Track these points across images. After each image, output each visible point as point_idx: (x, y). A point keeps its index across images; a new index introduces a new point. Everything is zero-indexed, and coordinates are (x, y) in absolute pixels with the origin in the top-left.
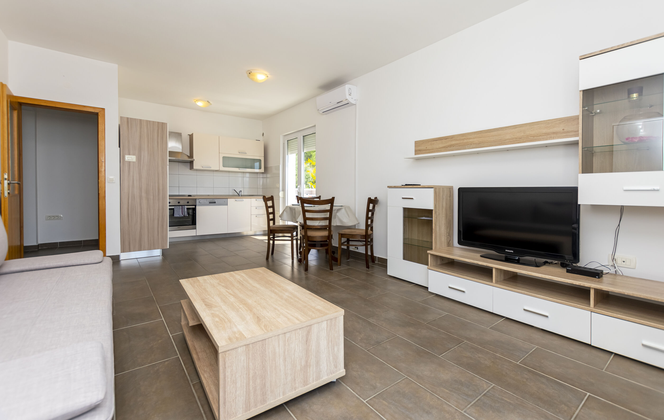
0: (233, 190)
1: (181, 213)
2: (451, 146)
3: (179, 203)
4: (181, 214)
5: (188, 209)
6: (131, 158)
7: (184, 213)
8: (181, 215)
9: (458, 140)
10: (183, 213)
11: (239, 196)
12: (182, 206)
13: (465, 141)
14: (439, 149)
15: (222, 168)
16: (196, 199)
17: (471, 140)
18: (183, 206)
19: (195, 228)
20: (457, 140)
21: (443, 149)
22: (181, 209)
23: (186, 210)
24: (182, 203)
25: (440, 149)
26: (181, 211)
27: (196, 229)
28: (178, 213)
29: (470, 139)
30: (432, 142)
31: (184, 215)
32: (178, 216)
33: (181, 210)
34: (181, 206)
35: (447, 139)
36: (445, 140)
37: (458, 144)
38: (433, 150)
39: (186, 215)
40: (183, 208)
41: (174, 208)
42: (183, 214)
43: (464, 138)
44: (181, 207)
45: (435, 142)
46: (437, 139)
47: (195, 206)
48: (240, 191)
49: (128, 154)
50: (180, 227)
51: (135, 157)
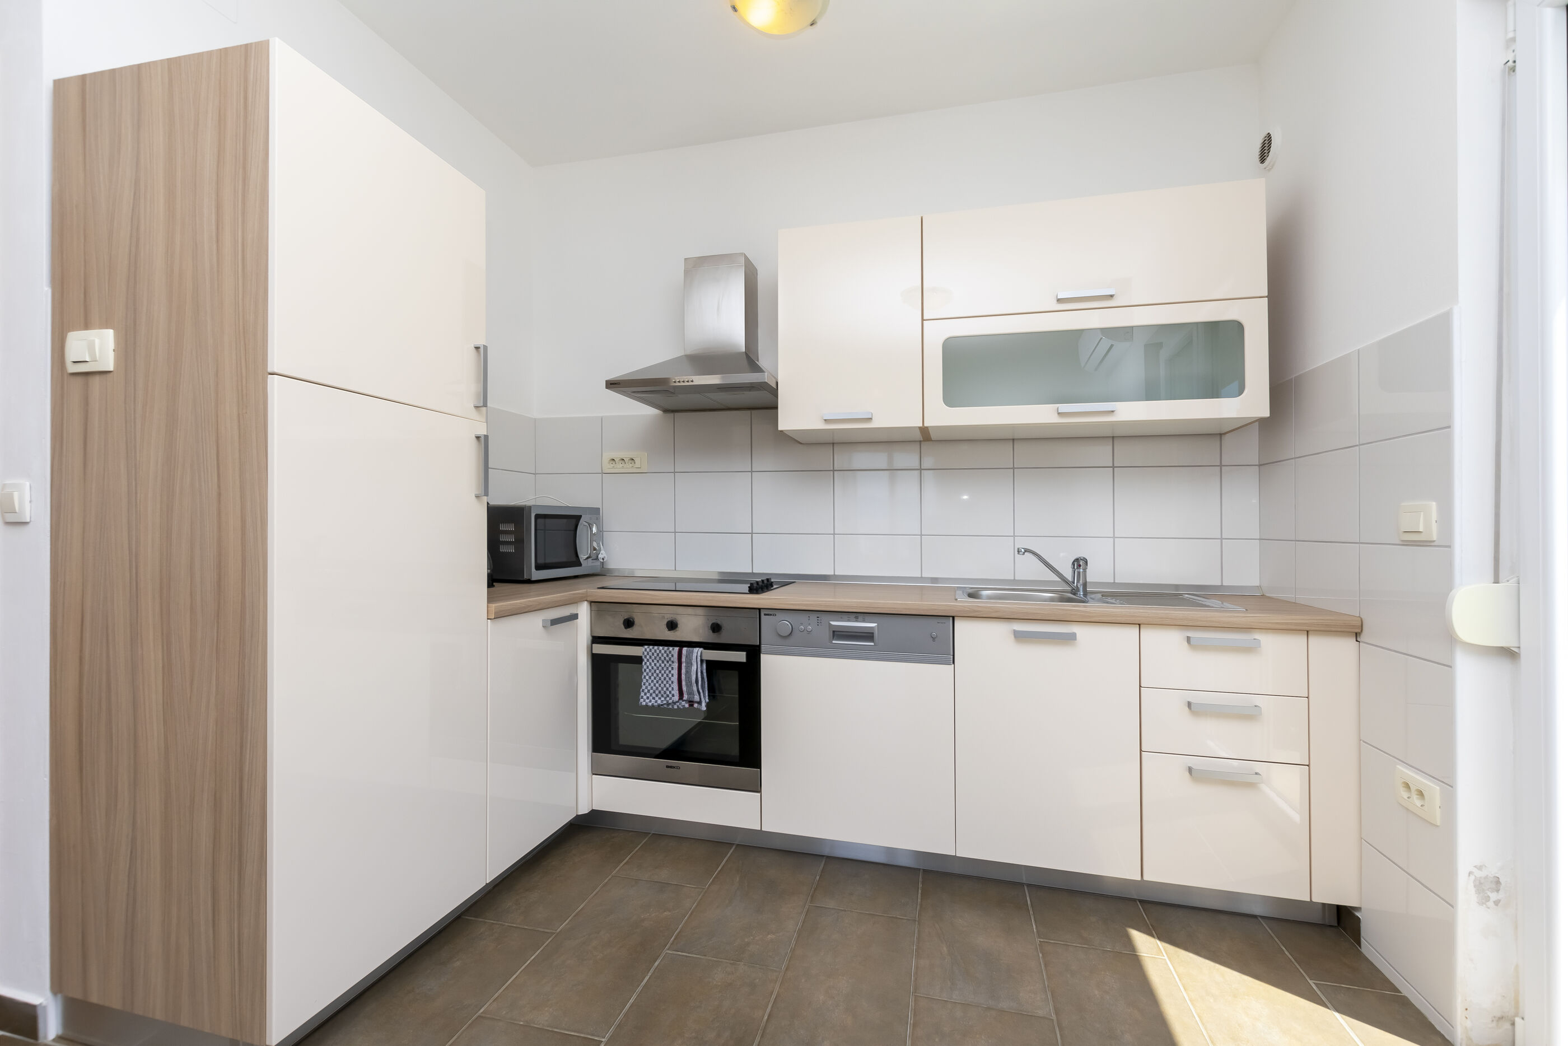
1: (675, 686)
3: (672, 625)
4: (676, 692)
5: (710, 666)
7: (690, 693)
8: (676, 698)
10: (684, 686)
12: (681, 644)
15: (941, 417)
16: (760, 609)
18: (685, 649)
19: (755, 786)
22: (676, 665)
23: (698, 670)
24: (682, 628)
26: (675, 678)
27: (760, 791)
28: (661, 686)
31: (691, 703)
32: (659, 701)
33: (675, 672)
34: (677, 649)
39: (700, 703)
41: (640, 654)
42: (685, 697)
44: (676, 656)
47: (754, 653)
48: (1077, 560)
49: (87, 326)
50: (678, 768)
51: (110, 334)
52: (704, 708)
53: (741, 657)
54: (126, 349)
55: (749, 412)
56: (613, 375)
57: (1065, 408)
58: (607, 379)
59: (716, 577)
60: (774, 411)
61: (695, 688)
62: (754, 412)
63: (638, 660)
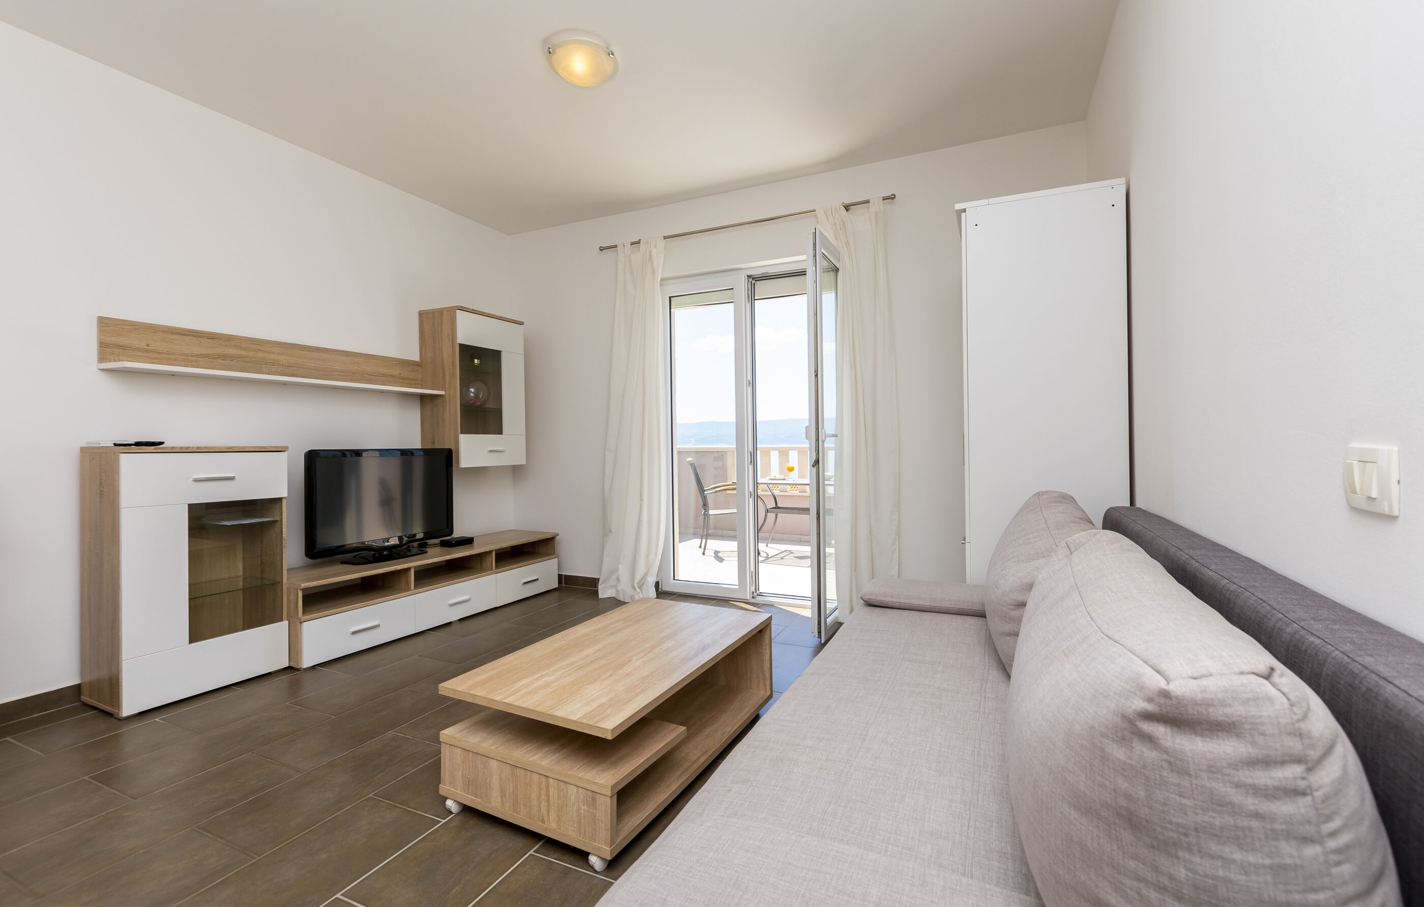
2: (225, 357)
9: (244, 350)
13: (260, 355)
14: (192, 356)
17: (273, 357)
20: (241, 349)
21: (203, 359)
25: (194, 358)
29: (270, 352)
30: (168, 336)
35: (216, 339)
36: (209, 340)
37: (243, 357)
38: (172, 357)
43: (259, 348)
45: (178, 337)
46: (187, 333)
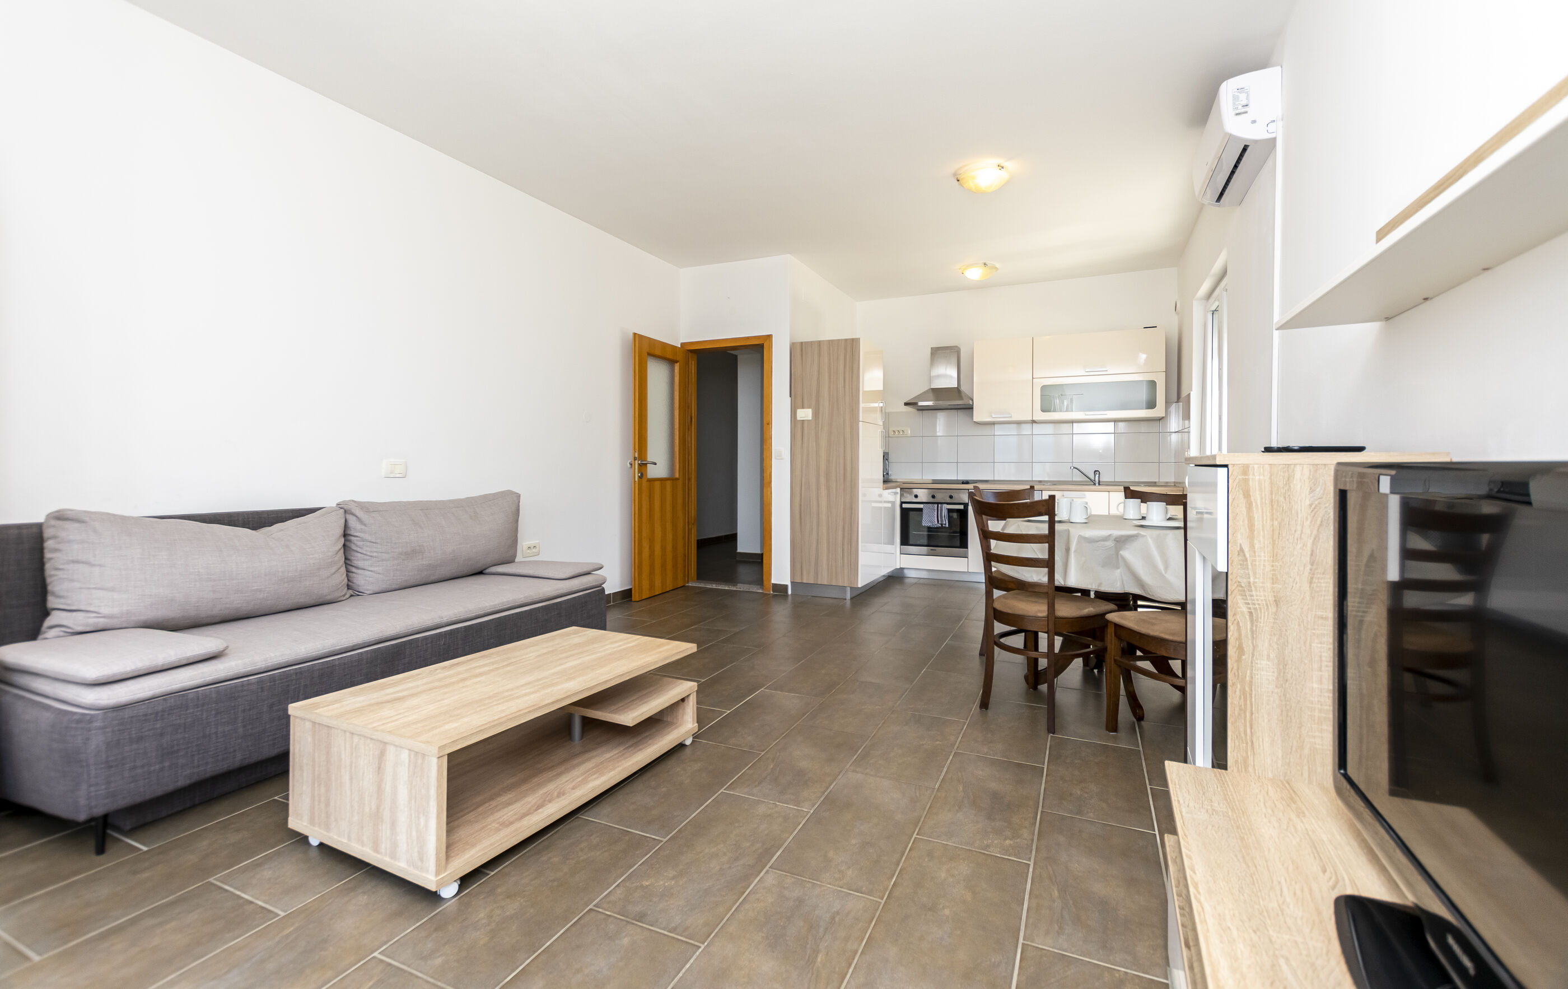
0: (1072, 468)
1: (936, 519)
3: (933, 496)
4: (936, 521)
5: (950, 511)
6: (805, 414)
7: (942, 521)
8: (936, 523)
10: (939, 519)
11: (1095, 484)
12: (938, 503)
15: (1040, 416)
18: (939, 505)
22: (936, 511)
23: (945, 512)
24: (940, 497)
26: (936, 516)
27: (968, 557)
28: (930, 519)
31: (942, 524)
32: (929, 524)
33: (936, 514)
34: (936, 505)
39: (945, 524)
40: (939, 508)
41: (922, 508)
42: (940, 522)
44: (936, 508)
47: (967, 505)
48: (1095, 471)
49: (803, 407)
50: (935, 550)
51: (810, 410)
52: (947, 526)
53: (961, 507)
54: (816, 414)
55: (956, 411)
56: (906, 401)
57: (1087, 413)
58: (905, 402)
59: (931, 482)
60: (971, 410)
61: (944, 519)
62: (959, 411)
63: (921, 510)
